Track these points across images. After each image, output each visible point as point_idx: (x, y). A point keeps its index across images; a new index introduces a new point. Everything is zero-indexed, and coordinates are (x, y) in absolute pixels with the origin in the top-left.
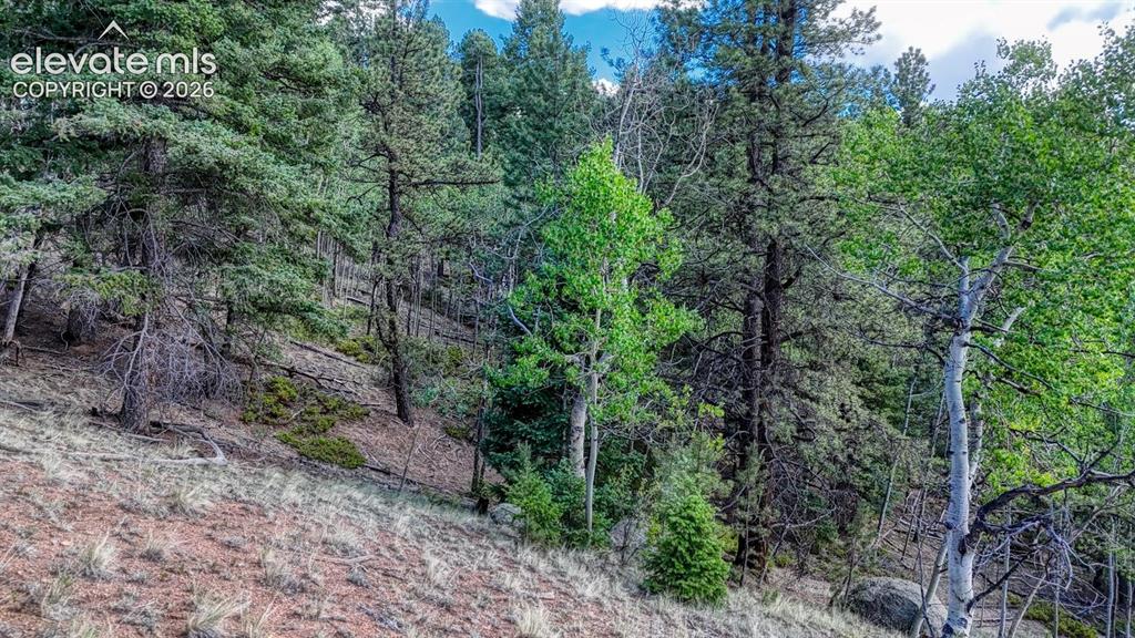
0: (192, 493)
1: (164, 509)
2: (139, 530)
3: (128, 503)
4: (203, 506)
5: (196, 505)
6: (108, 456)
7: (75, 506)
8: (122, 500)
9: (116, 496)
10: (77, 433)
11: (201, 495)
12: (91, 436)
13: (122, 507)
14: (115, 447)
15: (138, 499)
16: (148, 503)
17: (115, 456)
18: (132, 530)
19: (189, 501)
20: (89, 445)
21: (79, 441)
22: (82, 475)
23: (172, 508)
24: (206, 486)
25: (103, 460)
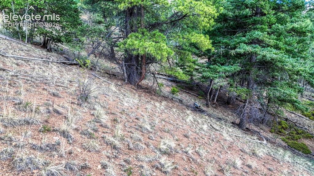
0: (259, 151)
1: (251, 153)
2: (246, 158)
3: (242, 150)
4: (261, 155)
5: (260, 155)
6: (237, 135)
7: (230, 147)
8: (241, 148)
9: (240, 147)
10: (230, 128)
11: (261, 152)
12: (232, 129)
13: (241, 150)
14: (238, 133)
15: (245, 149)
16: (247, 151)
17: (238, 136)
18: (244, 157)
19: (258, 153)
20: (232, 131)
21: (230, 130)
22: (231, 139)
23: (253, 154)
24: (262, 150)
25: (235, 136)
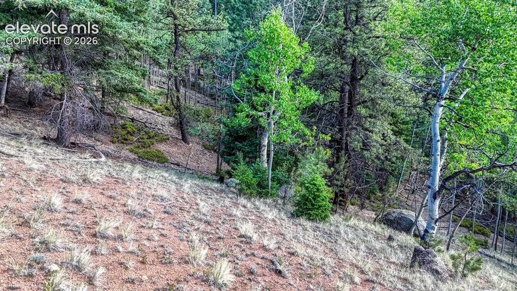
0: (93, 174)
1: (81, 181)
2: (70, 190)
3: (65, 179)
4: (98, 180)
5: (95, 179)
6: (53, 158)
7: (41, 180)
8: (62, 177)
9: (59, 176)
10: (38, 147)
11: (96, 175)
12: (45, 149)
13: (62, 180)
14: (56, 154)
15: (68, 176)
16: (74, 179)
17: (56, 158)
18: (67, 190)
19: (92, 177)
20: (44, 153)
21: (40, 151)
22: (43, 166)
23: (84, 181)
24: (99, 171)
25: (51, 159)
